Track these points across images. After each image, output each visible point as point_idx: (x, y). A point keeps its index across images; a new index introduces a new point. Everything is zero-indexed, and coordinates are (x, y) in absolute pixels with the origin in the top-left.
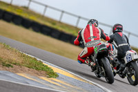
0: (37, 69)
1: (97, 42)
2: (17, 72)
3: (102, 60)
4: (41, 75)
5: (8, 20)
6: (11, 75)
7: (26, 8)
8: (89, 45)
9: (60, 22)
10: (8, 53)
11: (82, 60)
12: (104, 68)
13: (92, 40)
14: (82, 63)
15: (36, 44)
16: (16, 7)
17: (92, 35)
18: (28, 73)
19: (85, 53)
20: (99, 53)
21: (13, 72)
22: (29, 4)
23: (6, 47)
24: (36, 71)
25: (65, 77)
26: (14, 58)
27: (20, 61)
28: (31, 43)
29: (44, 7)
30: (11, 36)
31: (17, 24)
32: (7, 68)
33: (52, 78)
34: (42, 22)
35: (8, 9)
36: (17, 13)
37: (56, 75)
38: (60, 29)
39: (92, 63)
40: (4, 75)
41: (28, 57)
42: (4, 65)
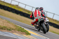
1: (40, 17)
2: (13, 33)
4: (23, 34)
5: (9, 11)
6: (11, 34)
7: (17, 6)
8: (36, 18)
10: (9, 25)
12: (42, 27)
13: (38, 16)
14: (33, 25)
15: (21, 21)
16: (13, 5)
17: (37, 14)
18: (18, 33)
19: (34, 21)
22: (19, 4)
23: (8, 22)
24: (21, 32)
26: (12, 27)
27: (14, 28)
28: (19, 20)
29: (25, 5)
30: (11, 18)
31: (13, 12)
35: (10, 6)
36: (13, 8)
37: (30, 34)
39: (37, 25)
40: (8, 34)
41: (18, 26)
42: (8, 30)
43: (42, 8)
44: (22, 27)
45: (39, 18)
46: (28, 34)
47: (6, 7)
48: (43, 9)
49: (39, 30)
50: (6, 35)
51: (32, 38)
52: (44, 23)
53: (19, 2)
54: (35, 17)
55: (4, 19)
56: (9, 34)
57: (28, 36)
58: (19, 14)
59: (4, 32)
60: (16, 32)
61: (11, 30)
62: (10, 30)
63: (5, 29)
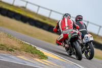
0: (32, 53)
3: (74, 43)
4: (35, 57)
5: (11, 17)
6: (13, 57)
7: (24, 8)
8: (64, 32)
9: (49, 18)
10: (11, 41)
11: (59, 43)
12: (75, 49)
13: (67, 28)
14: (59, 45)
16: (17, 7)
18: (26, 56)
19: (61, 38)
20: (71, 38)
21: (14, 55)
22: (26, 5)
23: (9, 36)
25: (53, 58)
26: (15, 45)
27: (19, 47)
28: (28, 34)
29: (37, 7)
30: (13, 29)
31: (17, 19)
32: (10, 52)
33: (43, 60)
34: (36, 18)
35: (11, 9)
36: (17, 11)
37: (46, 58)
38: (49, 23)
39: (66, 45)
40: (8, 57)
41: (25, 44)
42: (8, 50)
43: (81, 17)
44: (33, 45)
45: (69, 32)
46: (42, 57)
47: (5, 10)
48: (82, 19)
49: (70, 55)
50: (6, 58)
51: (50, 64)
52: (78, 42)
53: (27, 2)
54: (62, 31)
55: (2, 31)
56: (10, 58)
57: (43, 61)
58: (28, 23)
59: (2, 54)
60: (22, 54)
61: (14, 51)
62: (11, 50)
63: (3, 49)
